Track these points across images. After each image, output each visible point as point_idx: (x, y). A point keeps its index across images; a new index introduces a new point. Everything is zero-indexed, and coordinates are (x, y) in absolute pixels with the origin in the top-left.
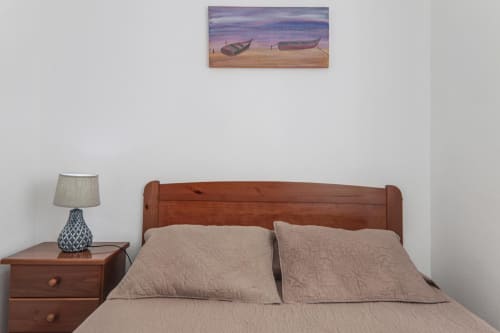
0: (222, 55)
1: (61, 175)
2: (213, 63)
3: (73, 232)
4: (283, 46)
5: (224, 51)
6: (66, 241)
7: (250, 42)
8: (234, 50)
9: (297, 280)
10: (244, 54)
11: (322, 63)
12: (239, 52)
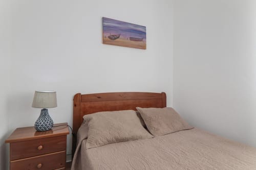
0: (109, 39)
1: (36, 92)
2: (104, 42)
3: (45, 121)
4: (131, 39)
5: (109, 37)
6: (42, 126)
7: (120, 35)
8: (113, 38)
9: (155, 128)
10: (117, 40)
11: (144, 47)
12: (115, 39)
